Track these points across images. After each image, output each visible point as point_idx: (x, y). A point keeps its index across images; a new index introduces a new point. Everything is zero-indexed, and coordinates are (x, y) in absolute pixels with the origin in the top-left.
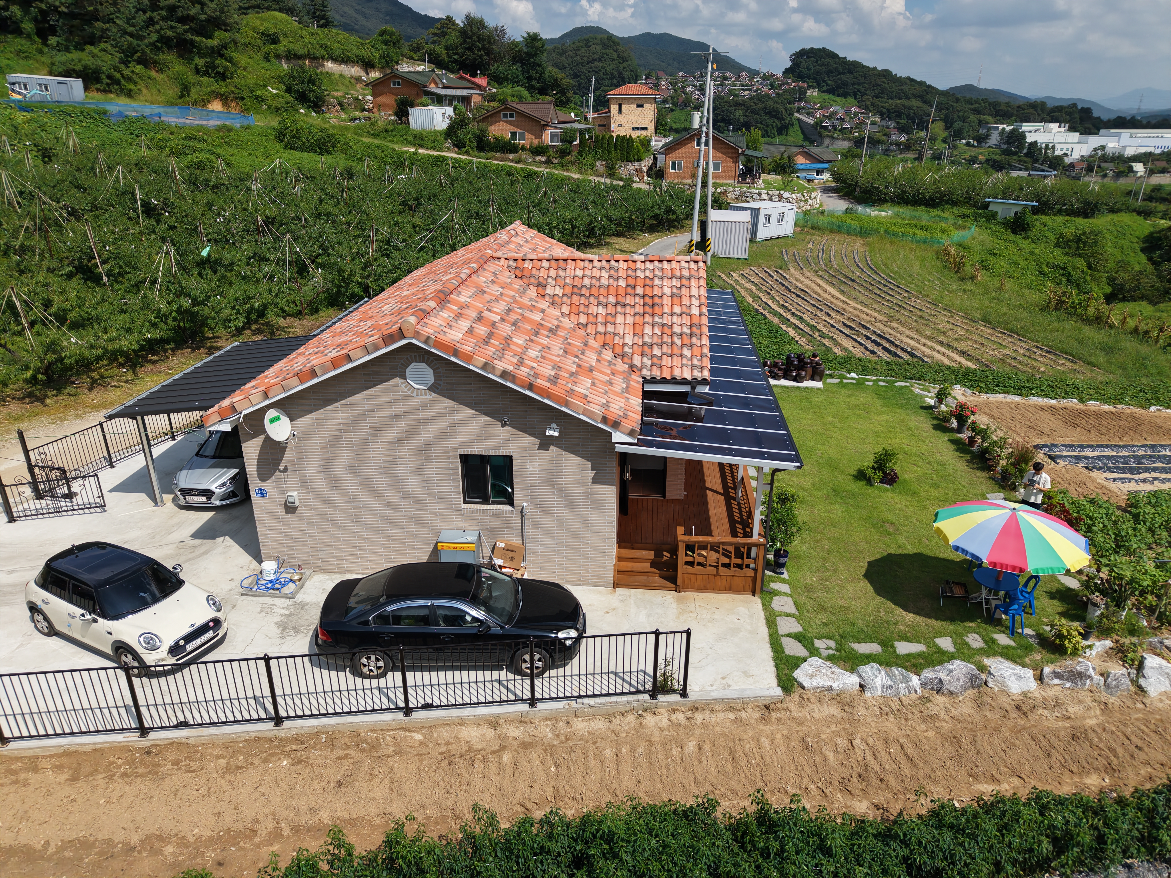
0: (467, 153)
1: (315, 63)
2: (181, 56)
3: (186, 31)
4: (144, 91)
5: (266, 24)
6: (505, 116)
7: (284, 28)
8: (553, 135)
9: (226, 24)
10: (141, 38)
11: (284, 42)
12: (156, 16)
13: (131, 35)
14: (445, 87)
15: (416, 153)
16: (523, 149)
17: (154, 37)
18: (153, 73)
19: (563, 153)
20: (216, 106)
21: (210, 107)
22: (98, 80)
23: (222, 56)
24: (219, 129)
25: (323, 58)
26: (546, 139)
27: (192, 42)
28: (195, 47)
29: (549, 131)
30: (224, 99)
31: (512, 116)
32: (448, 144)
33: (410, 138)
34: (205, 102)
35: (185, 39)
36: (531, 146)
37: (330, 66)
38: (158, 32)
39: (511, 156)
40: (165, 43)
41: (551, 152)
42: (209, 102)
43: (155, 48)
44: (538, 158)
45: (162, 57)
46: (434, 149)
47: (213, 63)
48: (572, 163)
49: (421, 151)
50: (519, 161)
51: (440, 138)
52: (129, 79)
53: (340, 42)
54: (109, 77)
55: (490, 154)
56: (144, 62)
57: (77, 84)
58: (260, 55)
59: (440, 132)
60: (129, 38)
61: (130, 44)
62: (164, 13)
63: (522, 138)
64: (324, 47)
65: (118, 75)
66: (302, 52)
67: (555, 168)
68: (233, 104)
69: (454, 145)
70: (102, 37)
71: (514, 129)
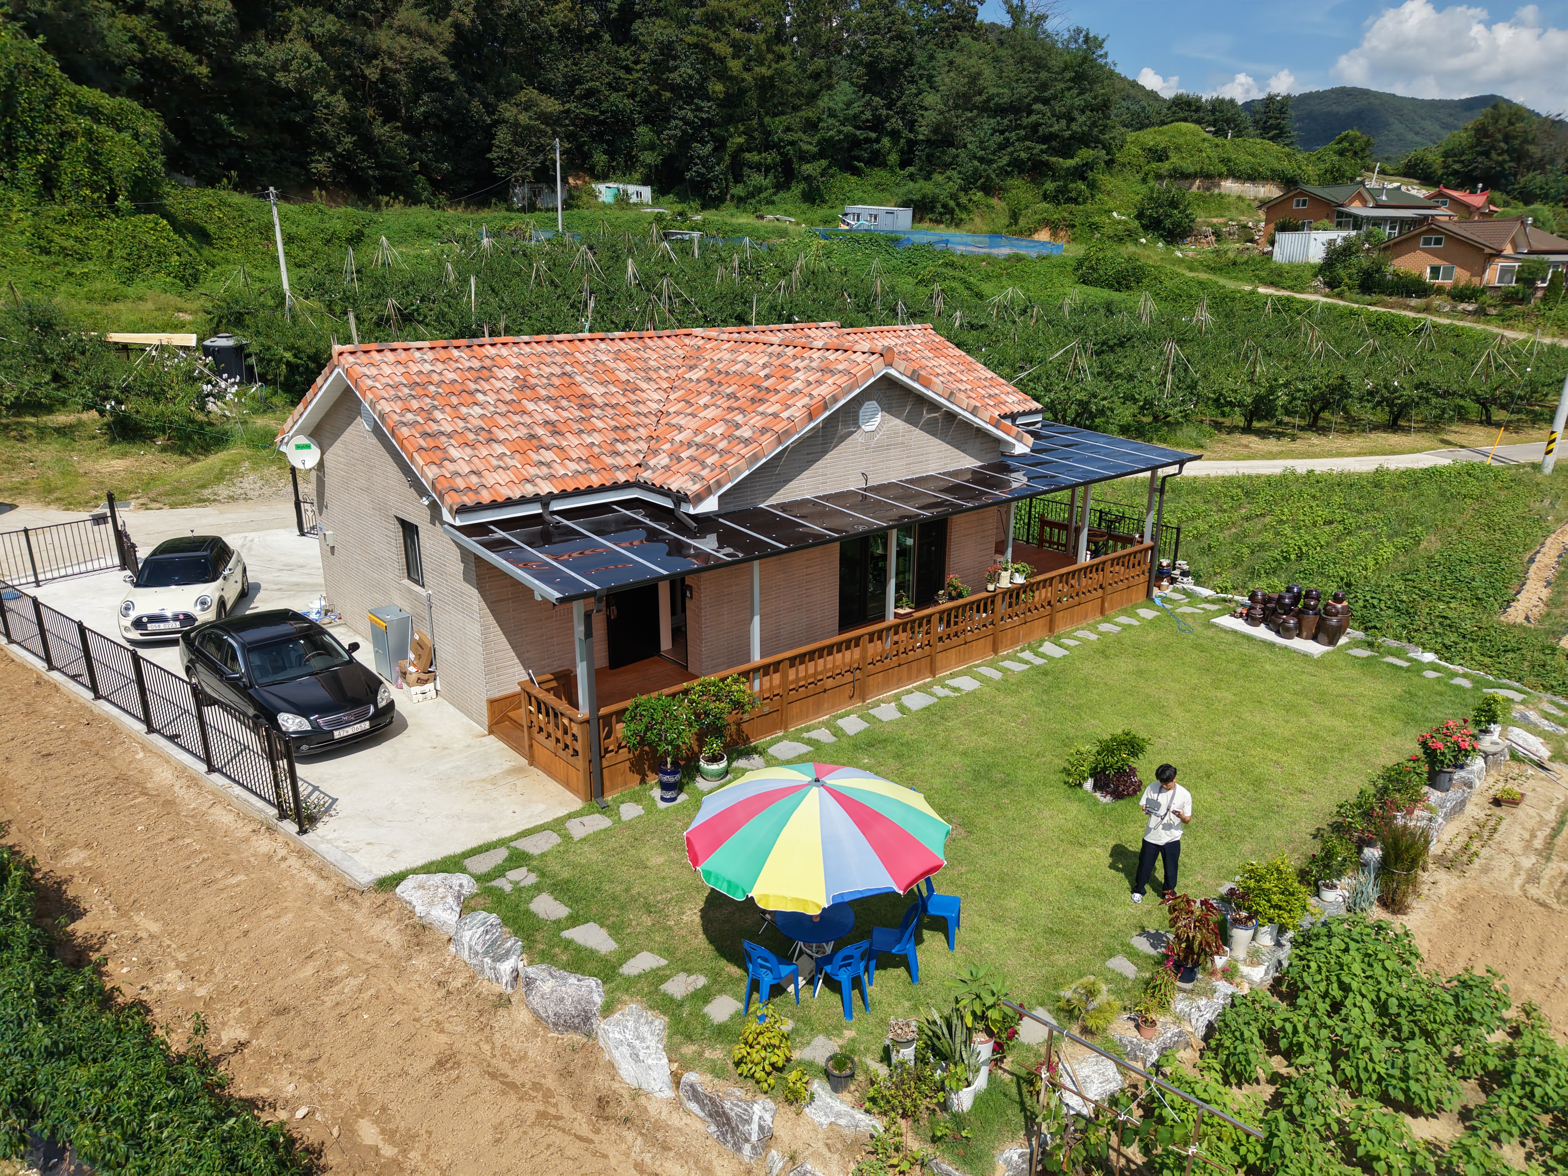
0: (1340, 296)
1: (1207, 183)
2: (1033, 181)
3: (1042, 151)
4: (977, 220)
5: (1158, 138)
6: (1427, 242)
7: (1181, 140)
8: (1504, 271)
9: (1098, 141)
10: (990, 162)
11: (1175, 159)
12: (1013, 136)
13: (981, 160)
14: (1378, 206)
15: (1252, 293)
16: (1439, 291)
17: (1005, 160)
18: (994, 201)
19: (1510, 298)
20: (1044, 236)
21: (1036, 237)
22: (932, 210)
23: (1084, 178)
24: (1008, 258)
25: (1221, 176)
26: (1492, 275)
27: (1046, 164)
28: (1051, 169)
29: (1500, 264)
30: (1054, 227)
31: (1438, 242)
32: (1318, 282)
33: (1263, 274)
34: (1032, 231)
35: (1041, 162)
36: (1455, 287)
37: (1229, 186)
38: (1011, 154)
39: (1414, 302)
40: (1018, 166)
41: (1486, 298)
42: (1036, 231)
43: (1004, 173)
44: (1462, 306)
45: (1009, 182)
46: (1291, 288)
47: (1066, 186)
48: (1525, 316)
49: (1262, 290)
50: (1427, 309)
51: (1308, 274)
52: (964, 208)
53: (1253, 155)
54: (945, 206)
55: (1375, 297)
56: (988, 190)
57: (905, 215)
58: (1139, 177)
59: (1313, 266)
60: (976, 163)
61: (976, 169)
62: (1022, 133)
63: (1448, 275)
64: (1225, 161)
65: (952, 203)
66: (1192, 170)
67: (1488, 322)
68: (1062, 234)
69: (1325, 283)
70: (951, 164)
71: (1437, 262)
